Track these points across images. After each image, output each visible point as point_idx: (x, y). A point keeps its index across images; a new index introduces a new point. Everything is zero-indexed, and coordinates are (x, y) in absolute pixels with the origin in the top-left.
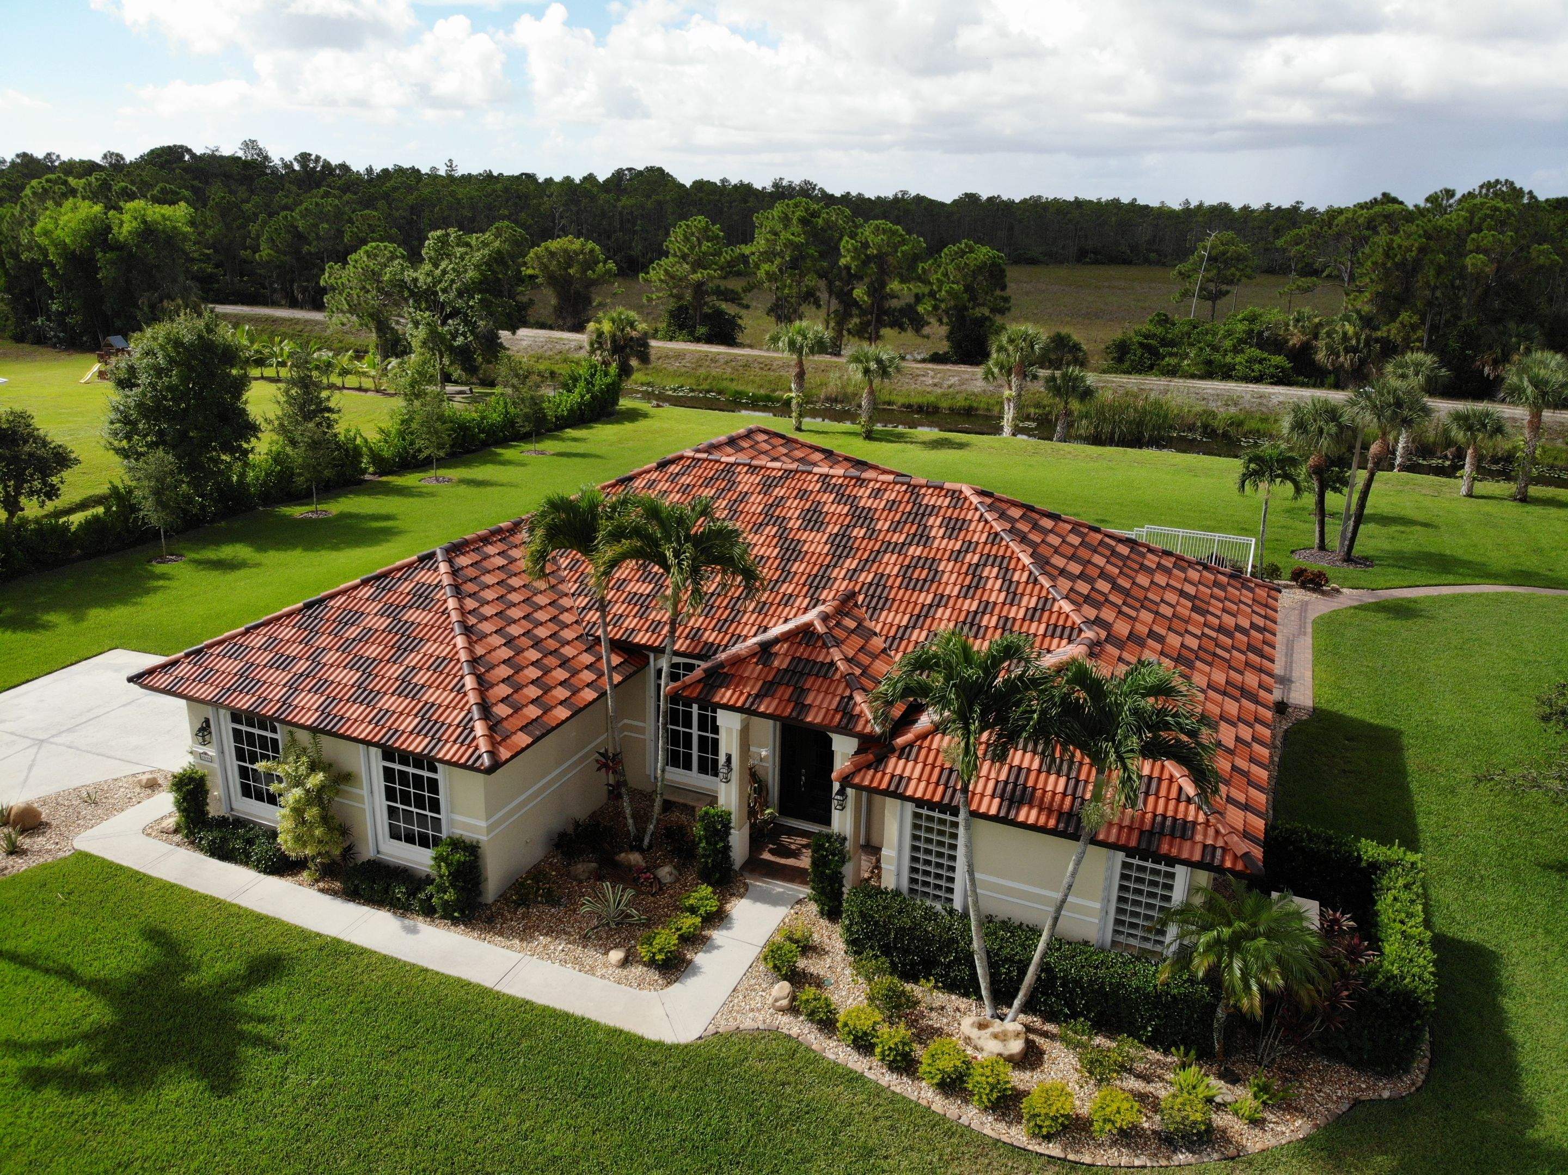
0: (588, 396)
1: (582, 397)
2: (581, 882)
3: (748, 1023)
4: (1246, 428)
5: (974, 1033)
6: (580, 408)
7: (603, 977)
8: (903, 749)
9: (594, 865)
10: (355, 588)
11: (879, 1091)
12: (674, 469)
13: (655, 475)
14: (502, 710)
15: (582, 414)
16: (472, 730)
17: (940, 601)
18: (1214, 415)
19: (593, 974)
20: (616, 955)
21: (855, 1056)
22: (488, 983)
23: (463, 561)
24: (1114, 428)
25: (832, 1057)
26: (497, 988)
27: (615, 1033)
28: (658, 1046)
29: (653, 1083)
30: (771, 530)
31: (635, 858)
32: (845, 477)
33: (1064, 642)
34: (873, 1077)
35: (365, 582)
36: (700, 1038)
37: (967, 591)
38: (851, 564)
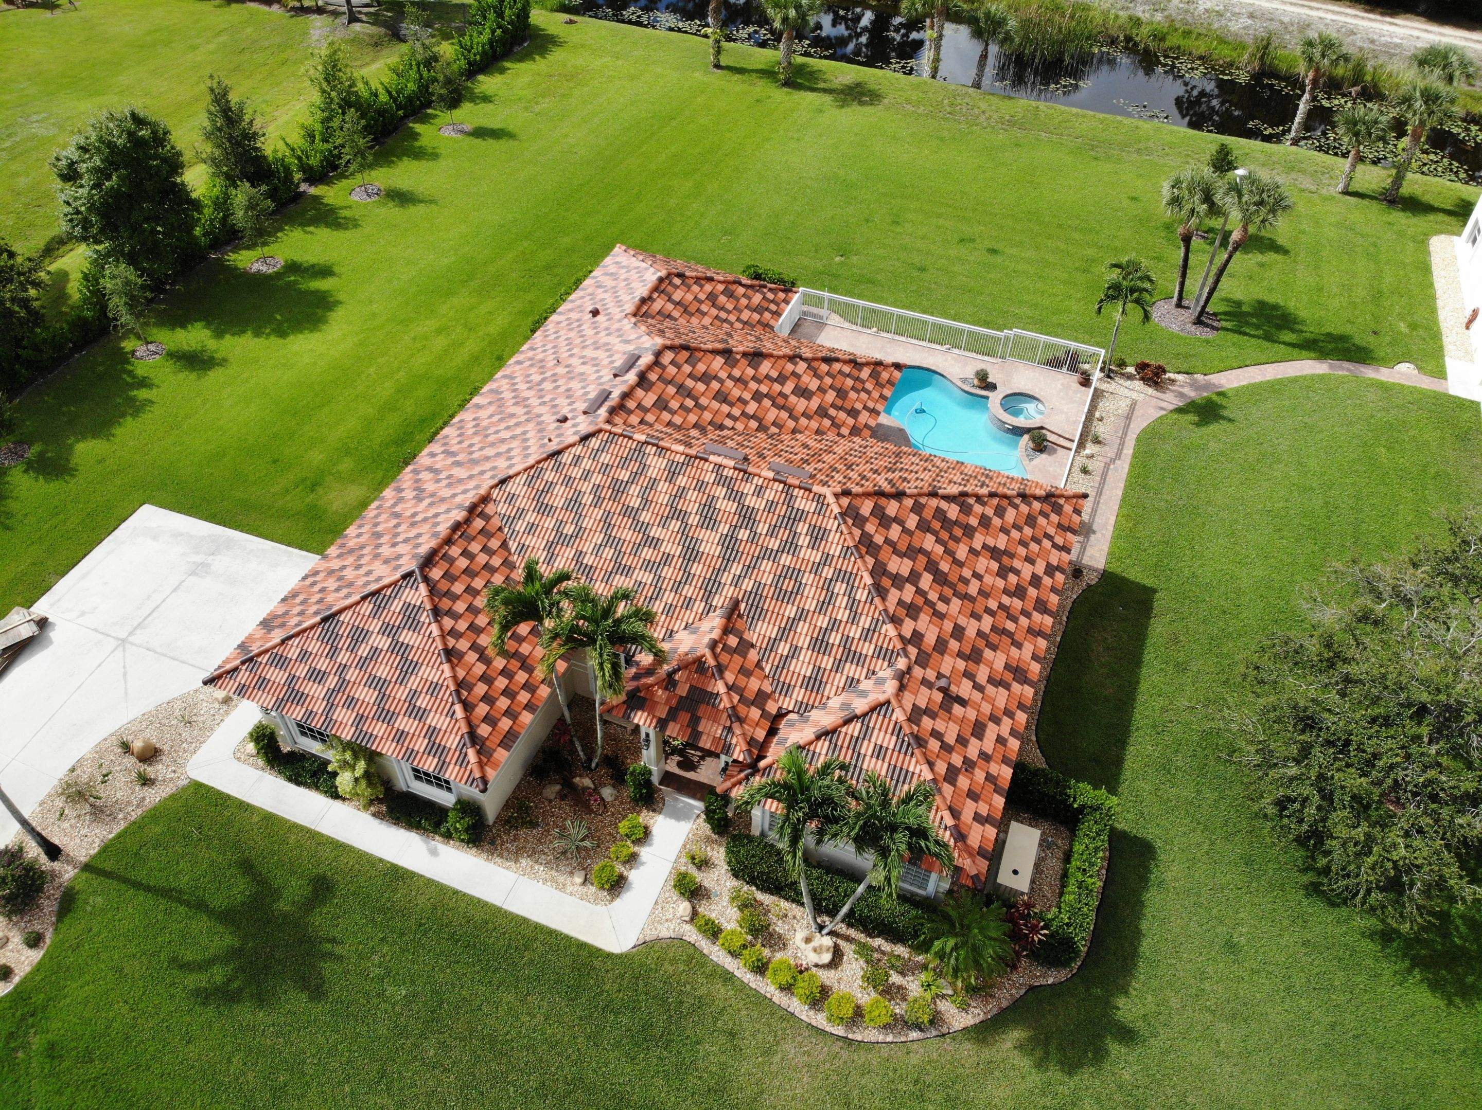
2: (550, 801)
3: (665, 933)
5: (802, 945)
7: (571, 894)
9: (558, 787)
10: (357, 603)
11: (744, 986)
12: (594, 443)
13: (578, 450)
14: (484, 730)
15: (495, 52)
16: (466, 755)
17: (802, 615)
19: (565, 892)
20: (578, 880)
21: (729, 959)
22: (498, 903)
23: (436, 573)
25: (715, 959)
26: (505, 907)
27: (582, 945)
28: (609, 955)
29: (607, 987)
30: (675, 525)
31: (587, 782)
32: (735, 469)
33: (886, 663)
34: (739, 976)
35: (364, 598)
36: (635, 947)
37: (822, 606)
38: (736, 569)
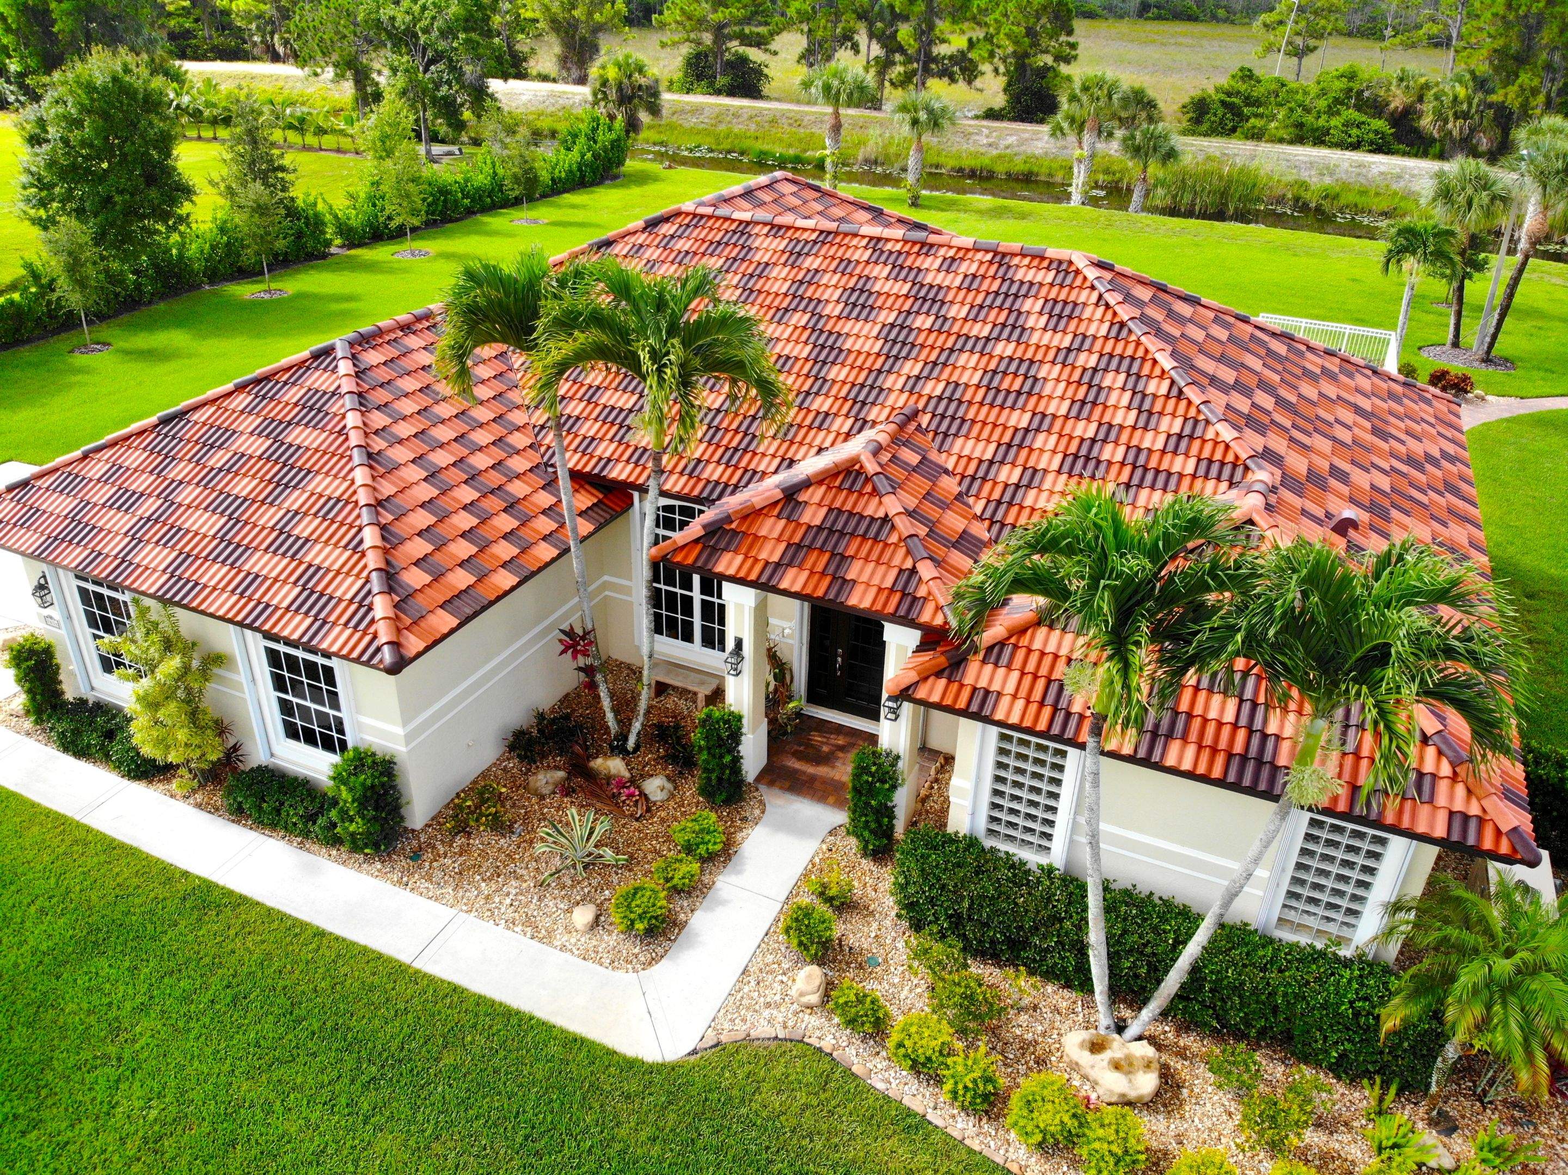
0: (589, 155)
1: (583, 156)
2: (542, 797)
3: (763, 1030)
4: (1343, 201)
5: (1085, 1058)
6: (580, 169)
7: (563, 948)
8: (990, 649)
9: (561, 774)
10: (229, 394)
11: (952, 1145)
12: (667, 229)
13: (641, 238)
14: (415, 578)
15: (583, 177)
16: (370, 609)
17: (1041, 423)
18: (1304, 185)
19: (550, 944)
20: (583, 916)
21: (913, 1085)
22: (405, 958)
23: (372, 357)
24: (1194, 200)
25: (880, 1086)
26: (417, 965)
27: (575, 1042)
28: (631, 1065)
29: (623, 1132)
30: (800, 319)
31: (615, 766)
32: (906, 242)
33: (1224, 485)
34: (939, 1122)
35: (241, 388)
36: (694, 1052)
37: (1081, 408)
38: (911, 368)
